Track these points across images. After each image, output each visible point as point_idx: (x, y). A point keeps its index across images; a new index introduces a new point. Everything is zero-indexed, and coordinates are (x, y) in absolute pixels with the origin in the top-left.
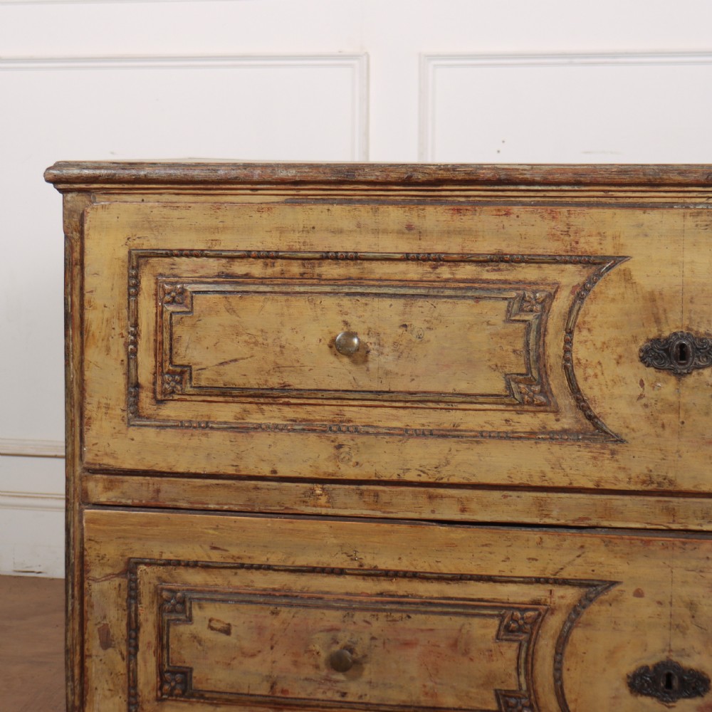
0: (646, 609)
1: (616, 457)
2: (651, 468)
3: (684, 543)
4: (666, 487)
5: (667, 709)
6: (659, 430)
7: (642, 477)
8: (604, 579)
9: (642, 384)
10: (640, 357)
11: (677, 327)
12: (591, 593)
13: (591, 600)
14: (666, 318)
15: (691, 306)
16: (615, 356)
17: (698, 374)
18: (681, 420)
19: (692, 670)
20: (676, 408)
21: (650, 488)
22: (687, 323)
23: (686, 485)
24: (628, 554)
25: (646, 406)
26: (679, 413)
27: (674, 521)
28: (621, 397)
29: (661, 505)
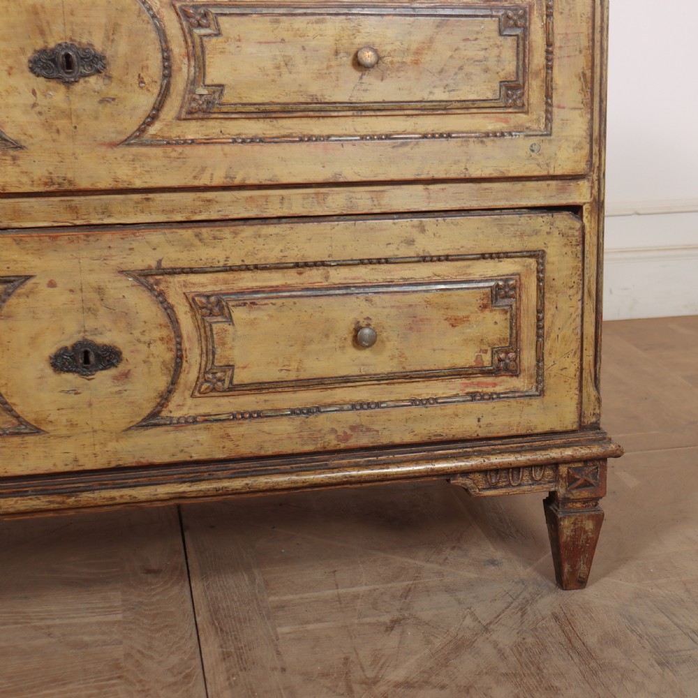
0: (59, 297)
1: (19, 162)
2: (51, 171)
3: (87, 236)
4: (66, 187)
5: (87, 381)
6: (55, 136)
7: (44, 180)
8: (19, 274)
9: (34, 93)
10: (30, 68)
11: (62, 39)
12: (10, 288)
13: (9, 295)
14: (50, 30)
15: (72, 19)
16: (6, 68)
17: (85, 82)
18: (74, 125)
19: (105, 345)
20: (68, 115)
21: (52, 188)
22: (69, 34)
23: (84, 184)
24: (39, 250)
25: (40, 113)
26: (71, 119)
27: (78, 218)
28: (16, 106)
29: (64, 204)
